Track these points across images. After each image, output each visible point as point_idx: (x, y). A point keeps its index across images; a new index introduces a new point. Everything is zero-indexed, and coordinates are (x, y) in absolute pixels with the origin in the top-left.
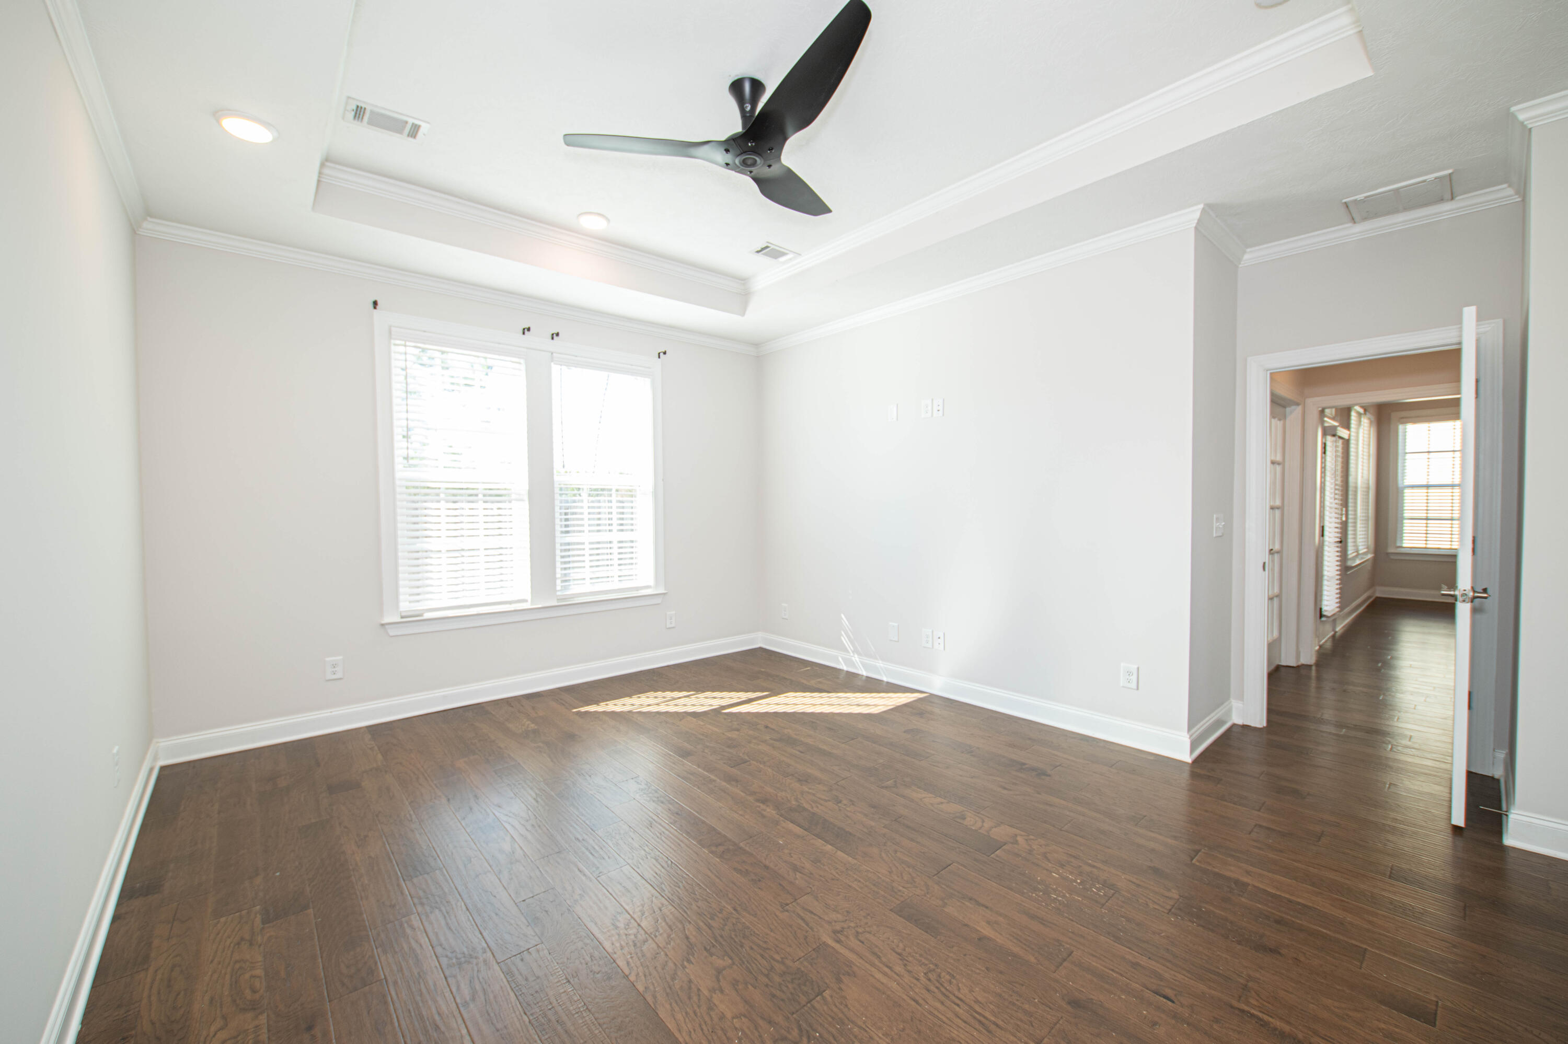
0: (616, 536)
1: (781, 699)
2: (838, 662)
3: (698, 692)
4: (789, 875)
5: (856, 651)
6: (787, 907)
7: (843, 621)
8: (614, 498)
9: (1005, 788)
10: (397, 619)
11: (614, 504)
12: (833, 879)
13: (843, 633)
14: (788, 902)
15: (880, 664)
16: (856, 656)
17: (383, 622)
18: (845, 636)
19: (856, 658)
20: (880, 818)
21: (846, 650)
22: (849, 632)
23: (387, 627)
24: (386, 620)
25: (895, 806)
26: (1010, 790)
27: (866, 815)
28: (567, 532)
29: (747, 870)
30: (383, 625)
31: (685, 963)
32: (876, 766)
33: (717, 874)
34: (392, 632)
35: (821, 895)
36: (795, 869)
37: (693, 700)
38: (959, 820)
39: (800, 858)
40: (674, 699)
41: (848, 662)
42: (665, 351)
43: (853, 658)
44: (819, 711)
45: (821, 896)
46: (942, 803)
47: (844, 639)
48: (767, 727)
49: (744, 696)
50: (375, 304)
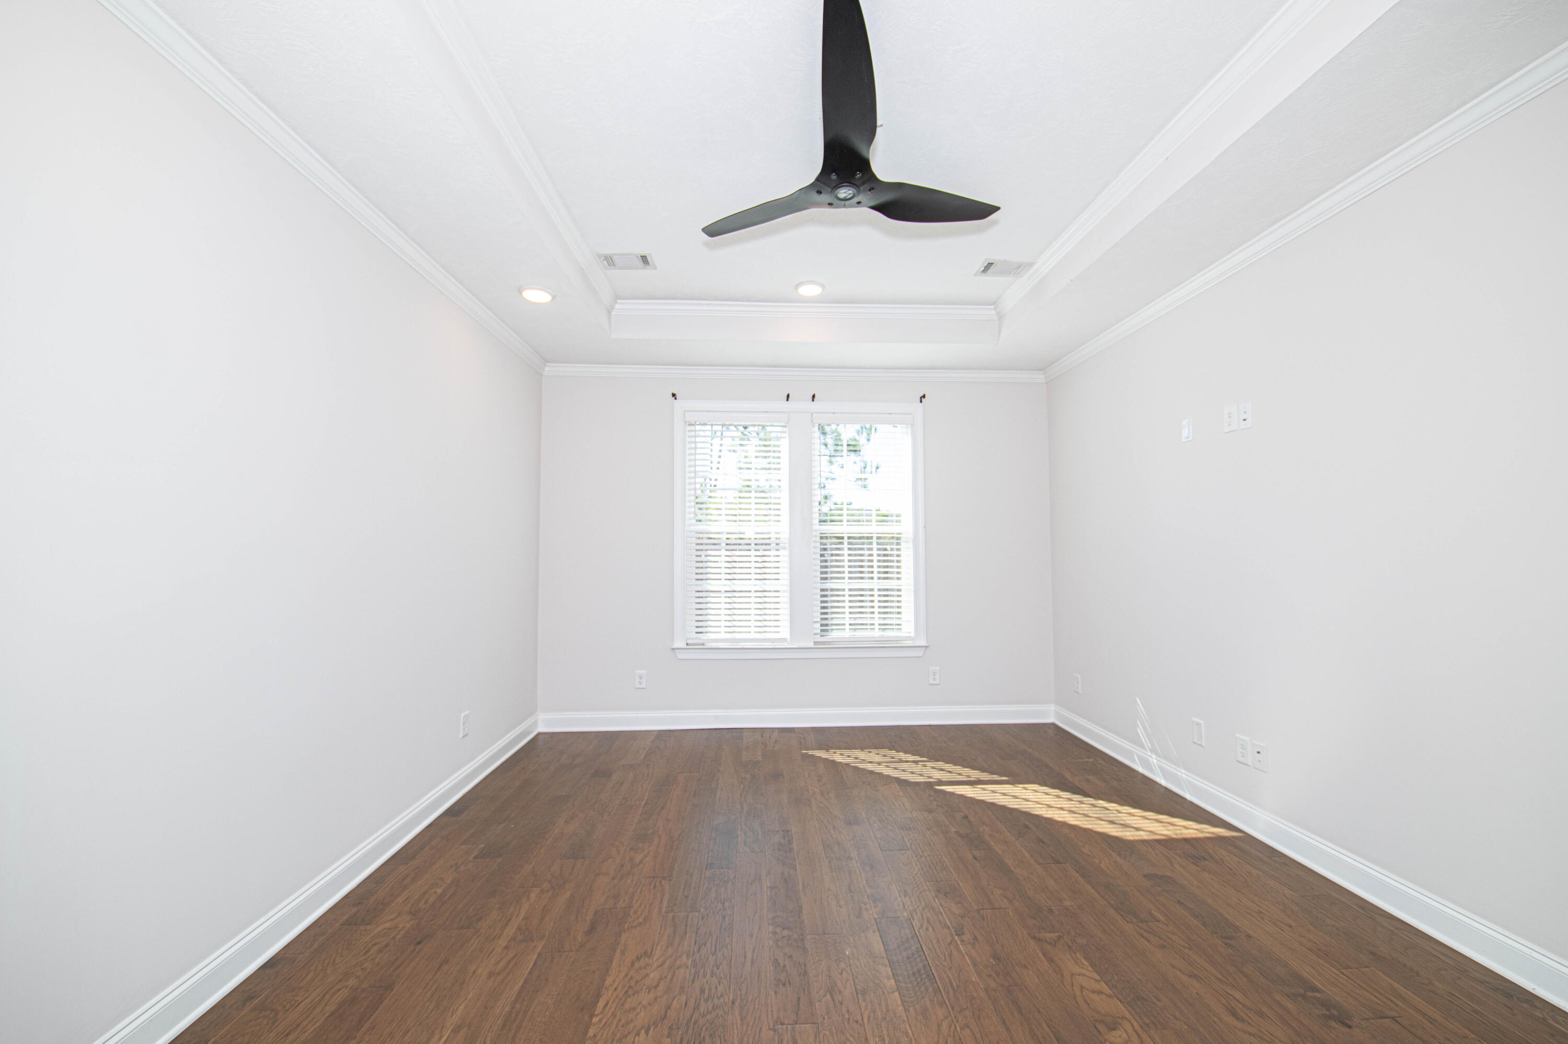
0: (876, 584)
1: (1017, 790)
2: (1133, 761)
3: (931, 759)
4: (817, 993)
5: (1153, 751)
6: (780, 1026)
7: (1138, 707)
8: (875, 546)
9: (1234, 1014)
10: (683, 645)
11: (875, 552)
12: (857, 1022)
13: (1139, 723)
14: (786, 1022)
15: (1182, 773)
16: (1154, 756)
17: (673, 647)
18: (1141, 727)
19: (1153, 759)
20: (990, 976)
21: (1143, 747)
22: (1146, 723)
23: (676, 651)
24: (676, 645)
25: (1026, 967)
26: (1243, 1021)
27: (975, 964)
28: (826, 579)
29: (785, 966)
30: (673, 649)
31: (643, 1031)
32: (1052, 908)
33: (755, 958)
34: (681, 655)
35: (827, 1033)
36: (831, 991)
37: (918, 768)
38: (1102, 1028)
39: (848, 980)
40: (901, 761)
41: (1145, 762)
42: (924, 395)
43: (1150, 759)
44: (1049, 816)
45: (824, 1034)
46: (1100, 993)
47: (1140, 731)
48: (966, 817)
49: (975, 774)
50: (674, 395)
